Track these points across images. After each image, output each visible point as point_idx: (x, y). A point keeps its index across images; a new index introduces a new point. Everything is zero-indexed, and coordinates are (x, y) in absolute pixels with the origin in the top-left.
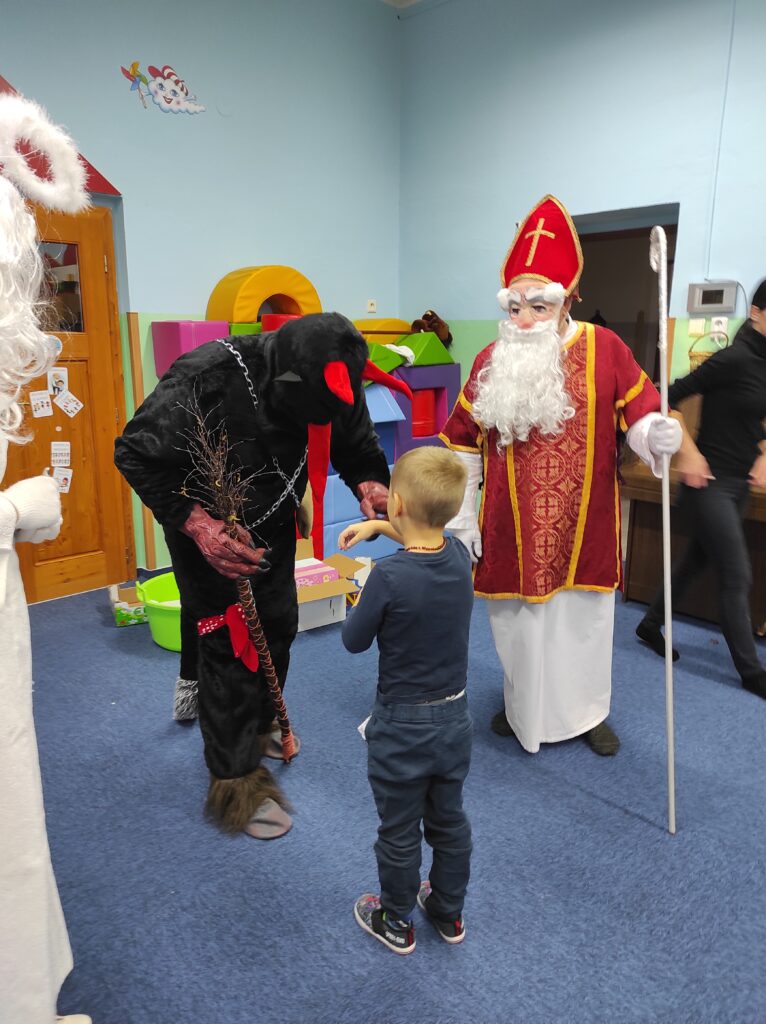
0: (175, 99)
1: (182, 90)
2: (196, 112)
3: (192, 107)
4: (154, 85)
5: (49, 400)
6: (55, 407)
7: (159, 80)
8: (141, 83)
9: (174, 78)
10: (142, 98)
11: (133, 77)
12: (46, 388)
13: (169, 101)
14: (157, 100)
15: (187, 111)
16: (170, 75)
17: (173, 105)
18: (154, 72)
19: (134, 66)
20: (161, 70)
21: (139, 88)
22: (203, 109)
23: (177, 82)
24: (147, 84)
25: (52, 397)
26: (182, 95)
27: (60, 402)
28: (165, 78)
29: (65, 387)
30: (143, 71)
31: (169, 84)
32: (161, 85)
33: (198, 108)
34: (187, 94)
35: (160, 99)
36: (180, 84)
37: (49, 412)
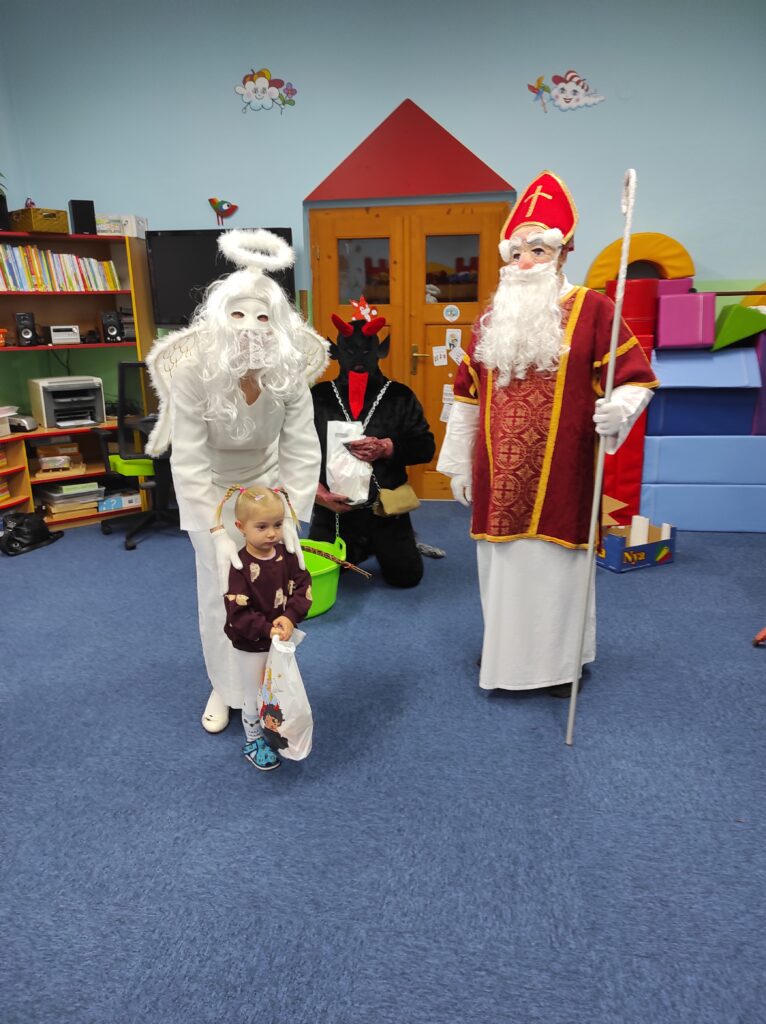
0: (575, 97)
1: (583, 87)
2: (595, 104)
3: (590, 100)
4: (555, 90)
5: (445, 353)
6: (449, 358)
7: (562, 85)
8: (545, 93)
9: (576, 79)
10: (544, 104)
11: (537, 90)
12: (444, 344)
13: (567, 101)
14: (557, 103)
15: (586, 105)
16: (573, 77)
17: (573, 104)
18: (557, 80)
19: (539, 81)
20: (563, 76)
21: (542, 98)
22: (602, 98)
23: (578, 83)
24: (549, 91)
25: (448, 351)
26: (582, 92)
27: (453, 356)
28: (566, 82)
29: (458, 344)
30: (548, 82)
31: (570, 86)
32: (563, 89)
33: (597, 100)
34: (587, 90)
35: (561, 102)
36: (581, 84)
37: (444, 362)
